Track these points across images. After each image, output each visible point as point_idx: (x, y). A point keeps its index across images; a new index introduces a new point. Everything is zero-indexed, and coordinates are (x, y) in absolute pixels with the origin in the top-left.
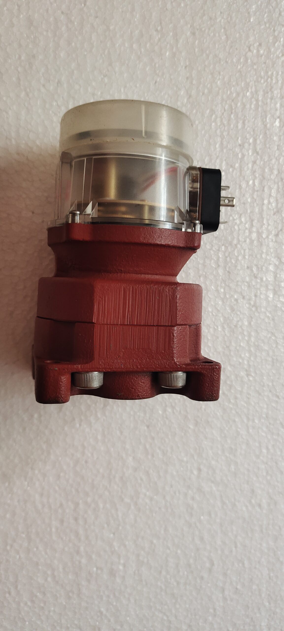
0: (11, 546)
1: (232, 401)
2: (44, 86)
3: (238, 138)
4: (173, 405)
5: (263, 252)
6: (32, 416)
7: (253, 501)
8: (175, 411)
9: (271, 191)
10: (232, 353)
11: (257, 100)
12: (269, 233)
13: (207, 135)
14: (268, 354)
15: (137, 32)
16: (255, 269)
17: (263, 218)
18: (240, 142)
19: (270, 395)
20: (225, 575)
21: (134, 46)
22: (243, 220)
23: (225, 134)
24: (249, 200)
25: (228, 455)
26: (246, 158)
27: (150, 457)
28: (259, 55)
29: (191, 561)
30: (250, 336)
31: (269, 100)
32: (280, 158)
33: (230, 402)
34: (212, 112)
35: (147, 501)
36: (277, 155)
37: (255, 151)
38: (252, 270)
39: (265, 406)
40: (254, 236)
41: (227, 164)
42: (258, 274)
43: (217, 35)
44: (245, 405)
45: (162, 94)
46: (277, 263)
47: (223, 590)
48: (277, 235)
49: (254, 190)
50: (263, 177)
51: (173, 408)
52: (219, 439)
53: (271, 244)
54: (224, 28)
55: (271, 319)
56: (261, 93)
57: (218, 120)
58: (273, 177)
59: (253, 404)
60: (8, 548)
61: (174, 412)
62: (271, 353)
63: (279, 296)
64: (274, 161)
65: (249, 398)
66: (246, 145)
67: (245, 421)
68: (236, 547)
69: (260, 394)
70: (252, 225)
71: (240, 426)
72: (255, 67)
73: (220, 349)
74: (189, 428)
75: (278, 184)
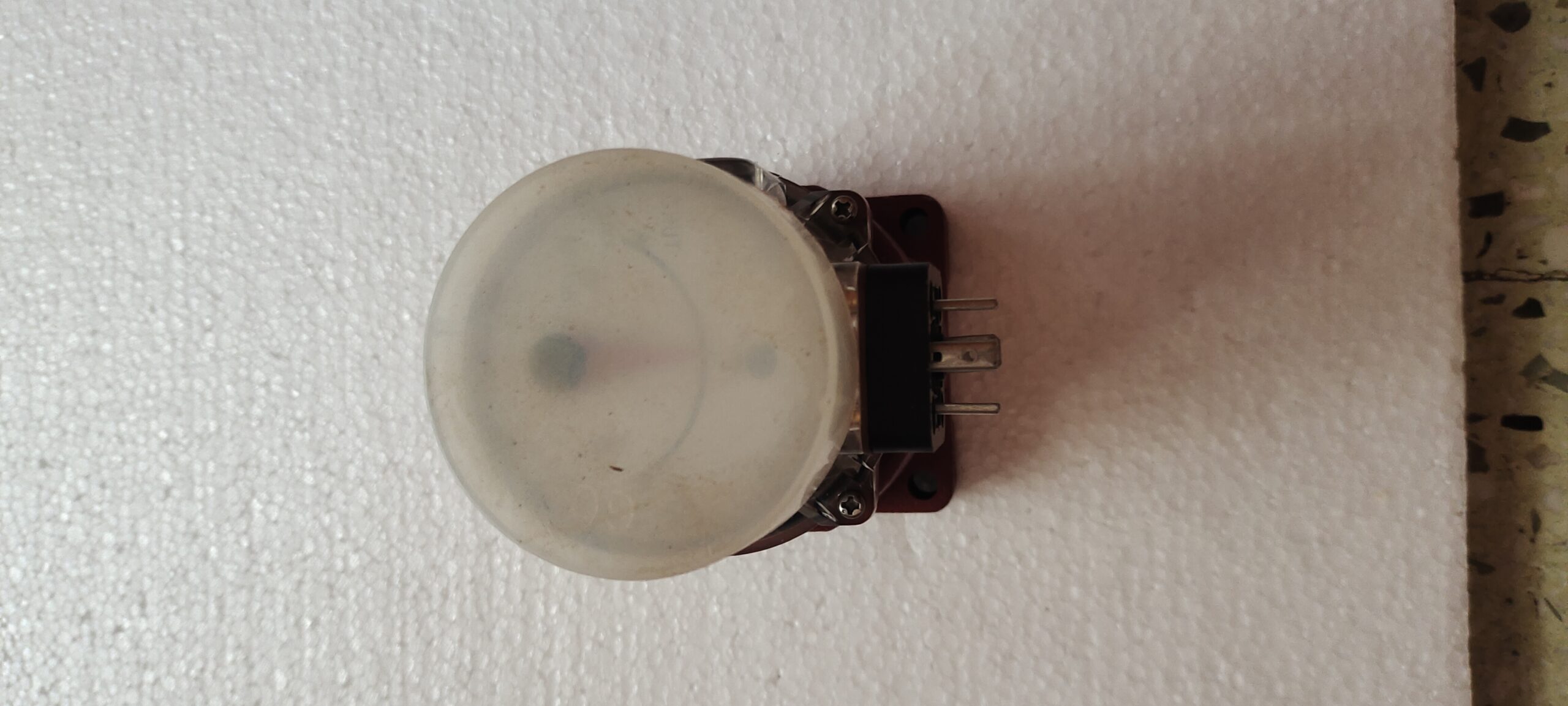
1: (579, 101)
4: (719, 91)
6: (1053, 64)
8: (716, 76)
9: (506, 593)
19: (485, 114)
26: (569, 663)
32: (489, 664)
33: (584, 97)
36: (497, 672)
37: (548, 681)
39: (496, 88)
44: (545, 91)
49: (546, 592)
50: (525, 621)
51: (720, 84)
58: (504, 623)
59: (527, 94)
61: (719, 72)
65: (538, 107)
66: (568, 691)
67: (543, 52)
69: (511, 116)
74: (678, 35)
75: (490, 608)
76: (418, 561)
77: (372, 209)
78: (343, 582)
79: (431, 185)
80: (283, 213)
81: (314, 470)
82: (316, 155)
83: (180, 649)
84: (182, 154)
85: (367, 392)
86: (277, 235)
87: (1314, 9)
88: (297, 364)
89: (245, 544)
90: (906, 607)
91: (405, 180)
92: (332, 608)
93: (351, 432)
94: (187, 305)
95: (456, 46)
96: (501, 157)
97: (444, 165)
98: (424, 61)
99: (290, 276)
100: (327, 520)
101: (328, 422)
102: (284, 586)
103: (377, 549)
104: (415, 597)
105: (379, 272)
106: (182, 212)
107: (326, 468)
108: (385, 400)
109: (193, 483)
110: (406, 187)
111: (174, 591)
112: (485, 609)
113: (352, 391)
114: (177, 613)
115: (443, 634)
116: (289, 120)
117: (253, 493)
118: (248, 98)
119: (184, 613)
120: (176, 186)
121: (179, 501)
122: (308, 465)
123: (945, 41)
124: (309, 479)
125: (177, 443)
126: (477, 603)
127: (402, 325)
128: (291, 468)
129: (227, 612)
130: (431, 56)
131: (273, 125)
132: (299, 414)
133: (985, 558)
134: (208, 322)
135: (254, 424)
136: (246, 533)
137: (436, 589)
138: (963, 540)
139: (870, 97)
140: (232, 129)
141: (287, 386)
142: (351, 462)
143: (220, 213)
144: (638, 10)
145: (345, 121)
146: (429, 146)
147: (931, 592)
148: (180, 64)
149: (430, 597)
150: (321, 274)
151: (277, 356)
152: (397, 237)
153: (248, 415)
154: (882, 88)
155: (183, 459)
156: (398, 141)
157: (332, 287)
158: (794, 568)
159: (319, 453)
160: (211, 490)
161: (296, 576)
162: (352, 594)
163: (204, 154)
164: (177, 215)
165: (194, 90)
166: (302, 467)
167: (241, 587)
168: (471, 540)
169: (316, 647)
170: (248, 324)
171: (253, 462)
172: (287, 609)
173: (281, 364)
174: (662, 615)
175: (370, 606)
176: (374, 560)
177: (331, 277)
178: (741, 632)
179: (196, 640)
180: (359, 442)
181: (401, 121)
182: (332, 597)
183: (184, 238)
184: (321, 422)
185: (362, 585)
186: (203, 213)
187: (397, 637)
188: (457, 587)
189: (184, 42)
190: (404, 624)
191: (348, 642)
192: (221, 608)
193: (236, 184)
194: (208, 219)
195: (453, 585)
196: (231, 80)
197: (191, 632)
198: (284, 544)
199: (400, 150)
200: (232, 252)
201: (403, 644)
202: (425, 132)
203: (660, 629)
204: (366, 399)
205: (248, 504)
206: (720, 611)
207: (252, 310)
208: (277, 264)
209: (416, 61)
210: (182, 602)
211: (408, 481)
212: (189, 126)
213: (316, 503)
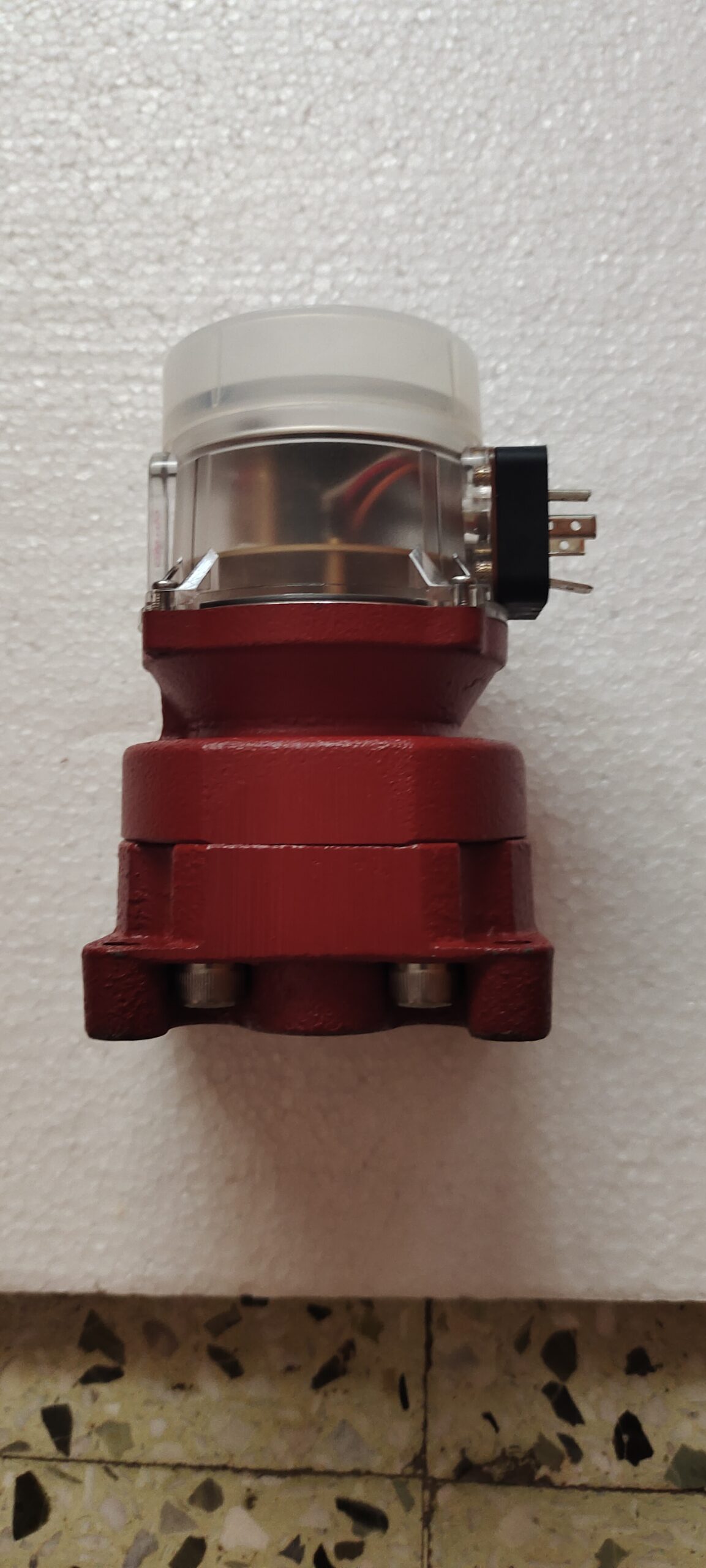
76: (94, 249)
77: (454, 206)
78: (77, 176)
79: (476, 263)
80: (453, 116)
81: (190, 149)
82: (511, 150)
83: (17, 17)
84: (516, 18)
85: (267, 199)
86: (430, 112)
87: (623, 1156)
88: (298, 131)
89: (121, 81)
90: (27, 732)
91: (483, 238)
92: (51, 167)
93: (226, 184)
94: (362, 23)
95: (620, 289)
96: (502, 334)
97: (495, 277)
98: (604, 258)
99: (388, 124)
100: (140, 160)
101: (239, 163)
102: (75, 119)
103: (110, 208)
104: (58, 247)
105: (389, 211)
106: (458, 17)
107: (191, 160)
108: (256, 217)
109: (183, 30)
110: (476, 238)
111: (77, 13)
112: (44, 315)
113: (268, 185)
114: (54, 16)
115: (20, 274)
116: (547, 123)
117: (170, 89)
118: (572, 84)
119: (53, 23)
120: (483, 13)
121: (166, 18)
122: (195, 142)
123: (605, 782)
124: (179, 143)
125: (223, 15)
126: (49, 307)
127: (333, 235)
128: (193, 126)
129: (52, 65)
130: (609, 264)
131: (544, 108)
132: (247, 134)
133: (72, 811)
134: (344, 44)
135: (240, 91)
136: (130, 82)
137: (65, 267)
138: (92, 789)
139: (549, 704)
140: (541, 69)
141: (277, 122)
142: (197, 185)
143: (456, 56)
144: (647, 473)
145: (545, 179)
146: (516, 263)
147: (41, 756)
148: (608, 18)
149: (56, 261)
150: (388, 155)
151: (307, 113)
152: (424, 230)
153: (249, 83)
154: (558, 717)
155: (208, 21)
156: (522, 231)
157: (374, 165)
158: (71, 621)
159: (208, 154)
160: (175, 48)
161: (84, 130)
162: (64, 185)
163: (515, 41)
164: (454, 14)
165: (582, 31)
166: (194, 136)
167: (77, 80)
168: (112, 302)
169: (13, 150)
170: (341, 83)
171: (201, 89)
172: (53, 122)
173: (298, 117)
174: (30, 490)
175: (51, 202)
176: (97, 207)
177: (386, 164)
178: (10, 569)
179: (26, 36)
180: (216, 192)
181: (543, 235)
182: (63, 166)
183: (432, 21)
184: (239, 154)
185: (72, 194)
186: (456, 40)
187: (18, 229)
188: (66, 289)
189: (633, 20)
190: (32, 237)
191: (16, 181)
192: (57, 59)
193: (484, 72)
194: (449, 44)
195: (68, 283)
196: (590, 68)
197: (34, 30)
198: (118, 119)
199: (513, 233)
200: (415, 68)
201: (12, 235)
202: (531, 259)
203: (17, 488)
204: (259, 198)
205: (159, 84)
206: (31, 548)
207: (354, 88)
208: (400, 111)
209: (604, 250)
210: (66, 21)
211: (173, 241)
212: (546, 26)
213: (157, 151)
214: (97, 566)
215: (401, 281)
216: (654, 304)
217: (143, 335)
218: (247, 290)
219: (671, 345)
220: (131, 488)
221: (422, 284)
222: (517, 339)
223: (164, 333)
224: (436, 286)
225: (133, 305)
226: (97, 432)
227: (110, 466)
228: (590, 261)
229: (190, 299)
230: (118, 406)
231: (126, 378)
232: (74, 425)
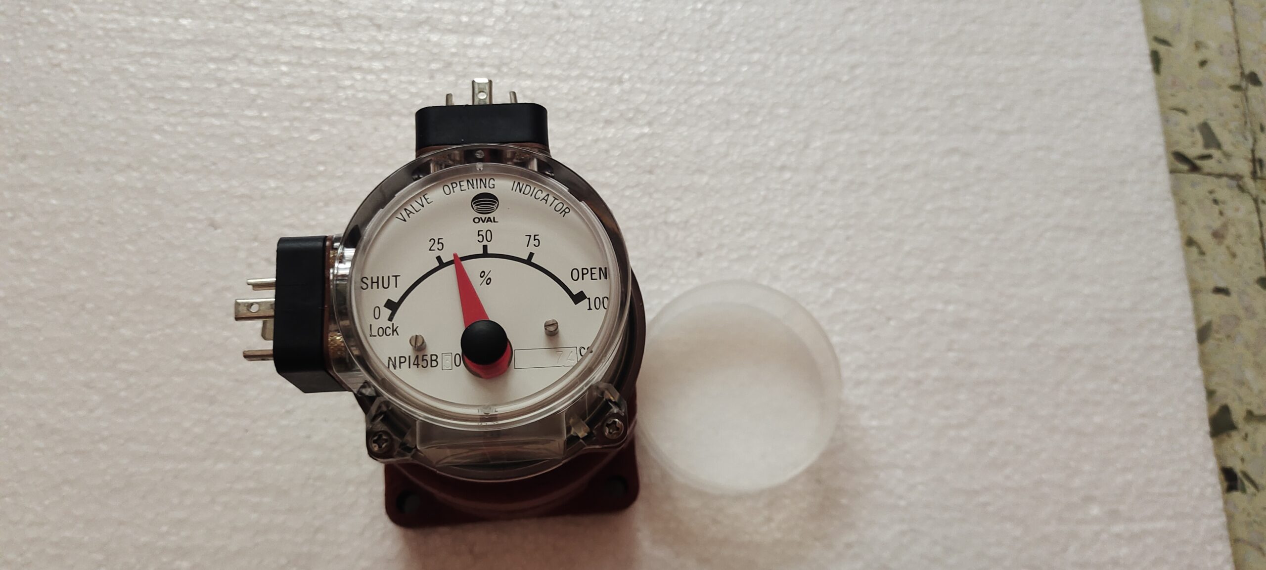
0: (901, 497)
2: (91, 411)
3: (207, 89)
5: (407, 53)
7: (845, 78)
10: (580, 107)
11: (144, 54)
12: (374, 40)
13: (198, 139)
14: (586, 47)
15: (13, 251)
16: (434, 66)
17: (348, 50)
18: (213, 85)
20: (975, 129)
21: (36, 256)
22: (348, 83)
23: (197, 109)
24: (314, 72)
25: (759, 119)
27: (754, 253)
28: (69, 51)
29: (947, 186)
30: (550, 77)
31: (146, 35)
34: (158, 129)
35: (833, 259)
38: (438, 70)
40: (377, 65)
41: (249, 107)
42: (444, 61)
43: (28, 119)
45: (121, 212)
46: (427, 28)
47: (1003, 134)
48: (379, 27)
52: (730, 133)
53: (394, 37)
54: (19, 106)
55: (525, 41)
56: (134, 48)
57: (172, 120)
60: (902, 503)
62: (583, 42)
63: (485, 26)
64: (249, 29)
68: (926, 109)
70: (359, 69)
71: (710, 97)
72: (88, 57)
73: (571, 127)
214: (321, 204)
215: (556, 12)
216: (733, 40)
217: (365, 39)
218: (444, 11)
219: (745, 69)
220: (350, 148)
221: (571, 15)
222: (637, 58)
223: (380, 37)
224: (581, 17)
225: (359, 16)
226: (326, 106)
227: (335, 131)
228: (689, 8)
229: (400, 15)
230: (344, 88)
231: (351, 68)
232: (310, 100)
